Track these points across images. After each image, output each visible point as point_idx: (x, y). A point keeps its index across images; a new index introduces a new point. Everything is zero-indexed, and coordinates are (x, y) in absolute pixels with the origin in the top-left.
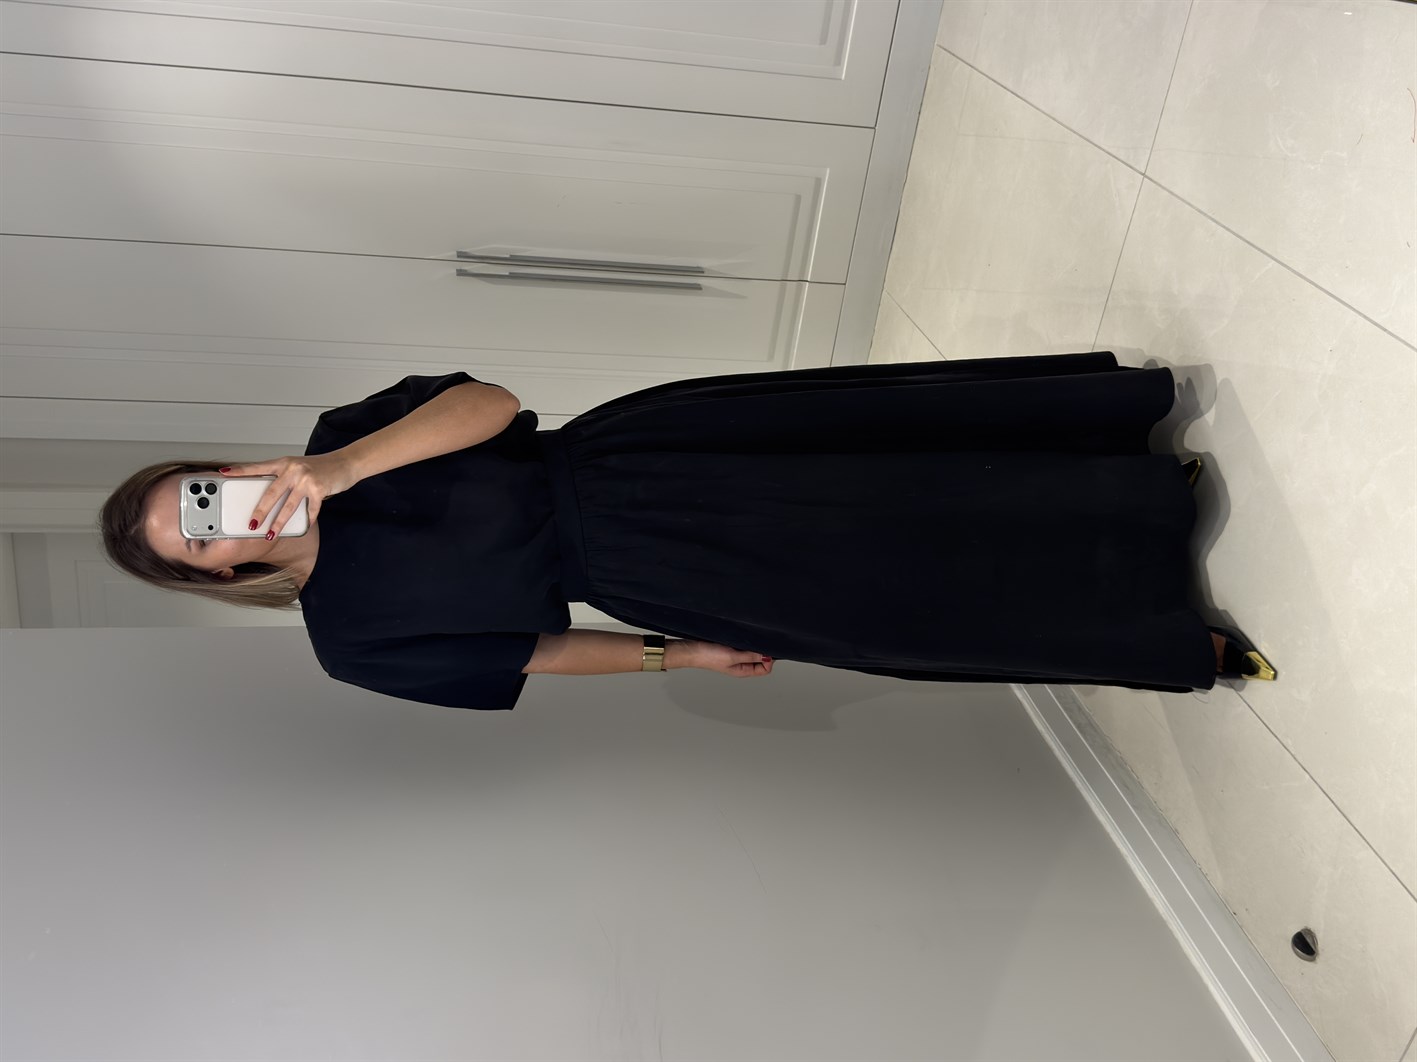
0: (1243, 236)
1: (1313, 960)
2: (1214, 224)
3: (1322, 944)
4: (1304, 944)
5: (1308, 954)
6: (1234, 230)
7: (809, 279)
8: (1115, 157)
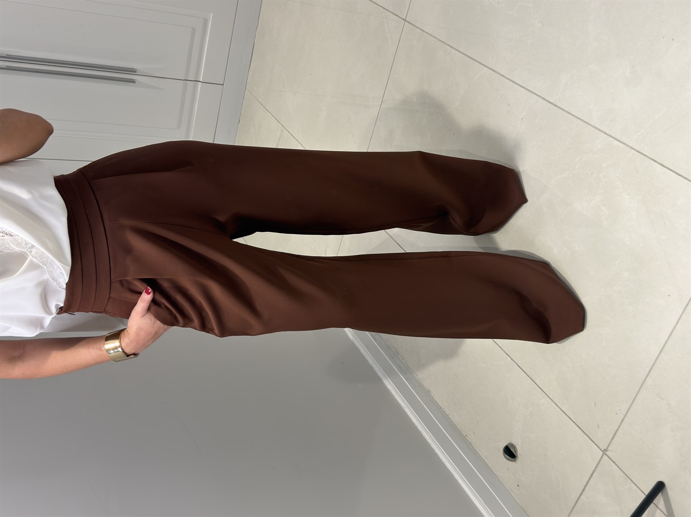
0: (467, 54)
1: (515, 461)
2: (450, 48)
3: (520, 452)
4: (510, 452)
5: (512, 458)
6: (462, 51)
7: (201, 81)
8: (387, 10)
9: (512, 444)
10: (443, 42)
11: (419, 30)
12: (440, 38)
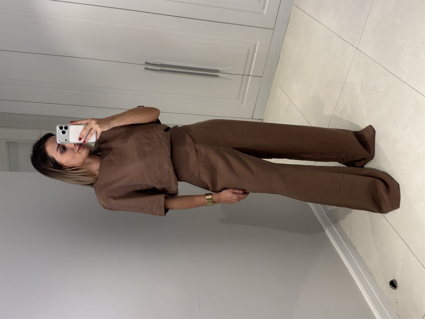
0: (387, 69)
1: (396, 289)
3: (399, 284)
4: (393, 284)
5: (394, 287)
6: (384, 67)
7: (251, 75)
8: (348, 43)
9: (395, 280)
10: (375, 62)
11: (363, 54)
12: (373, 59)
